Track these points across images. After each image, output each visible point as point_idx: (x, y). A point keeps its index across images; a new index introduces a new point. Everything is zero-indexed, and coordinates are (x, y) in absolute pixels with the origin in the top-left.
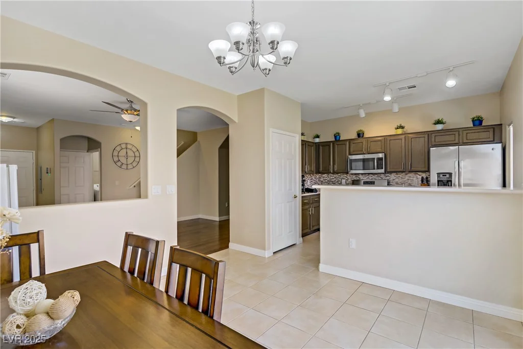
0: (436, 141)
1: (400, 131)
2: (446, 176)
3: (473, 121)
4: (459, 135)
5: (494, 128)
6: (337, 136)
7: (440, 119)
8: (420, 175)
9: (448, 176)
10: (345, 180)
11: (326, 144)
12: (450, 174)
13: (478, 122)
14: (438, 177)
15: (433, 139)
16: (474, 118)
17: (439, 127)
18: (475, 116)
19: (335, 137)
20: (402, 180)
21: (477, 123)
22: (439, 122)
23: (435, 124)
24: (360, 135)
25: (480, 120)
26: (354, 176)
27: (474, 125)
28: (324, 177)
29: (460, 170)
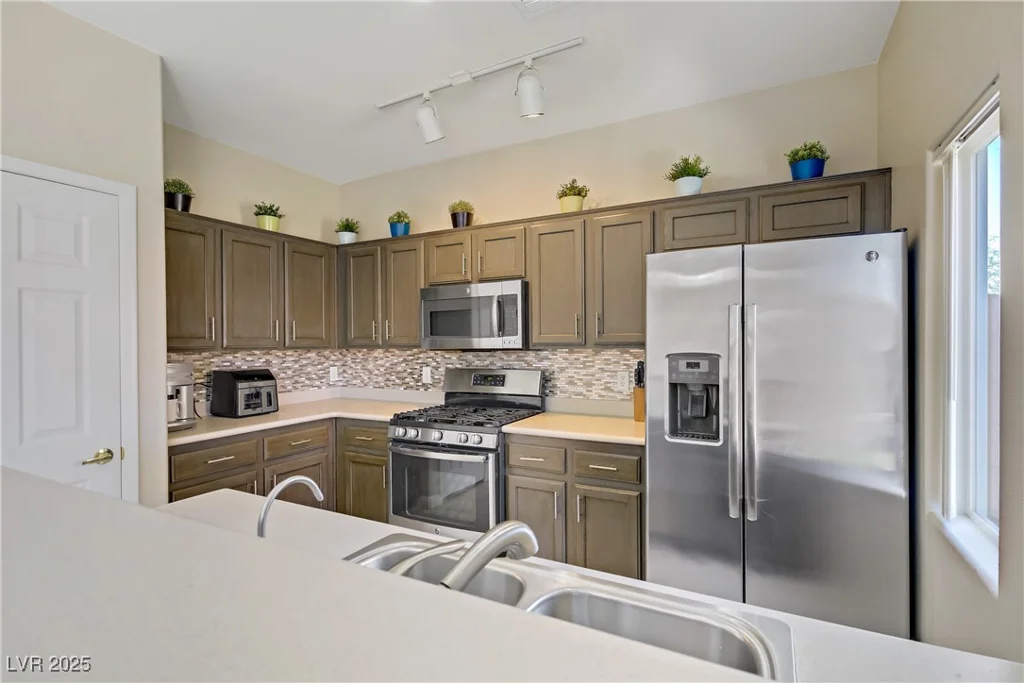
0: (676, 237)
1: (571, 204)
2: (697, 365)
3: (795, 161)
4: (748, 214)
5: (863, 186)
6: (399, 223)
7: (691, 161)
8: (635, 357)
9: (704, 366)
10: (429, 369)
11: (366, 250)
12: (713, 359)
13: (810, 164)
14: (672, 370)
15: (668, 230)
16: (796, 153)
17: (688, 186)
18: (798, 146)
19: (393, 226)
20: (584, 372)
21: (806, 168)
22: (686, 170)
23: (675, 177)
24: (461, 218)
25: (815, 157)
26: (454, 357)
27: (796, 177)
28: (376, 358)
29: (748, 340)
